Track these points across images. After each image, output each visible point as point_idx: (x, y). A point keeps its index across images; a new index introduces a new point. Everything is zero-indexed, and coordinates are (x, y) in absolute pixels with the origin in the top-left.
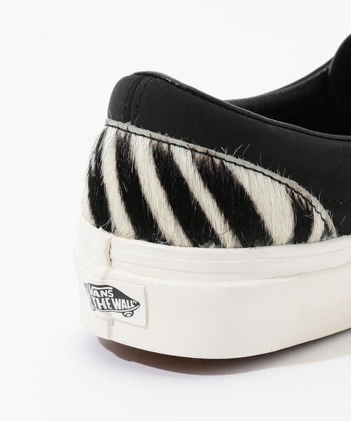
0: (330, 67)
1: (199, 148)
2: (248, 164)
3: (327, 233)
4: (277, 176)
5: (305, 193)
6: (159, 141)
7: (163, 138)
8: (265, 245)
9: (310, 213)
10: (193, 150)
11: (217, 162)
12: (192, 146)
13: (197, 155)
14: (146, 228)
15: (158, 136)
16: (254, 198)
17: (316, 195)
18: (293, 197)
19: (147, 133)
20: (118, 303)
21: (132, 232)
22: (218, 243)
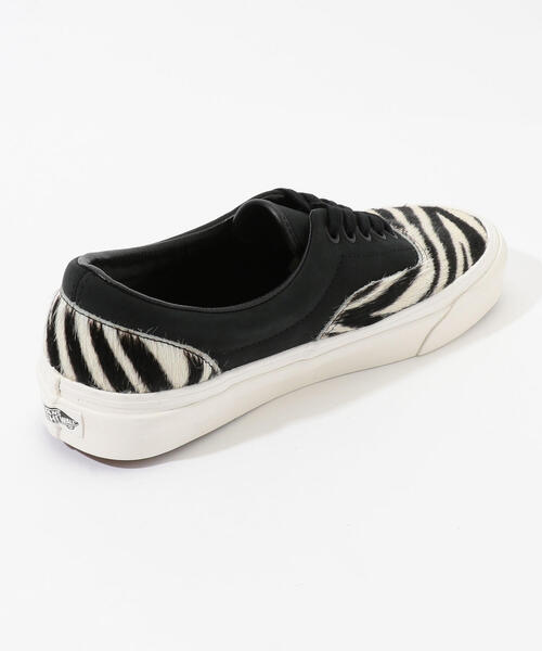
0: (235, 216)
1: (122, 328)
2: (157, 338)
3: (214, 373)
4: (178, 344)
5: (198, 352)
6: (95, 321)
7: (98, 319)
8: (167, 389)
9: (201, 365)
10: (118, 330)
11: (135, 337)
12: (117, 326)
13: (121, 333)
14: (83, 375)
15: (94, 317)
16: (161, 361)
17: (206, 352)
18: (188, 357)
19: (87, 313)
20: (63, 419)
21: (74, 378)
22: (133, 390)
